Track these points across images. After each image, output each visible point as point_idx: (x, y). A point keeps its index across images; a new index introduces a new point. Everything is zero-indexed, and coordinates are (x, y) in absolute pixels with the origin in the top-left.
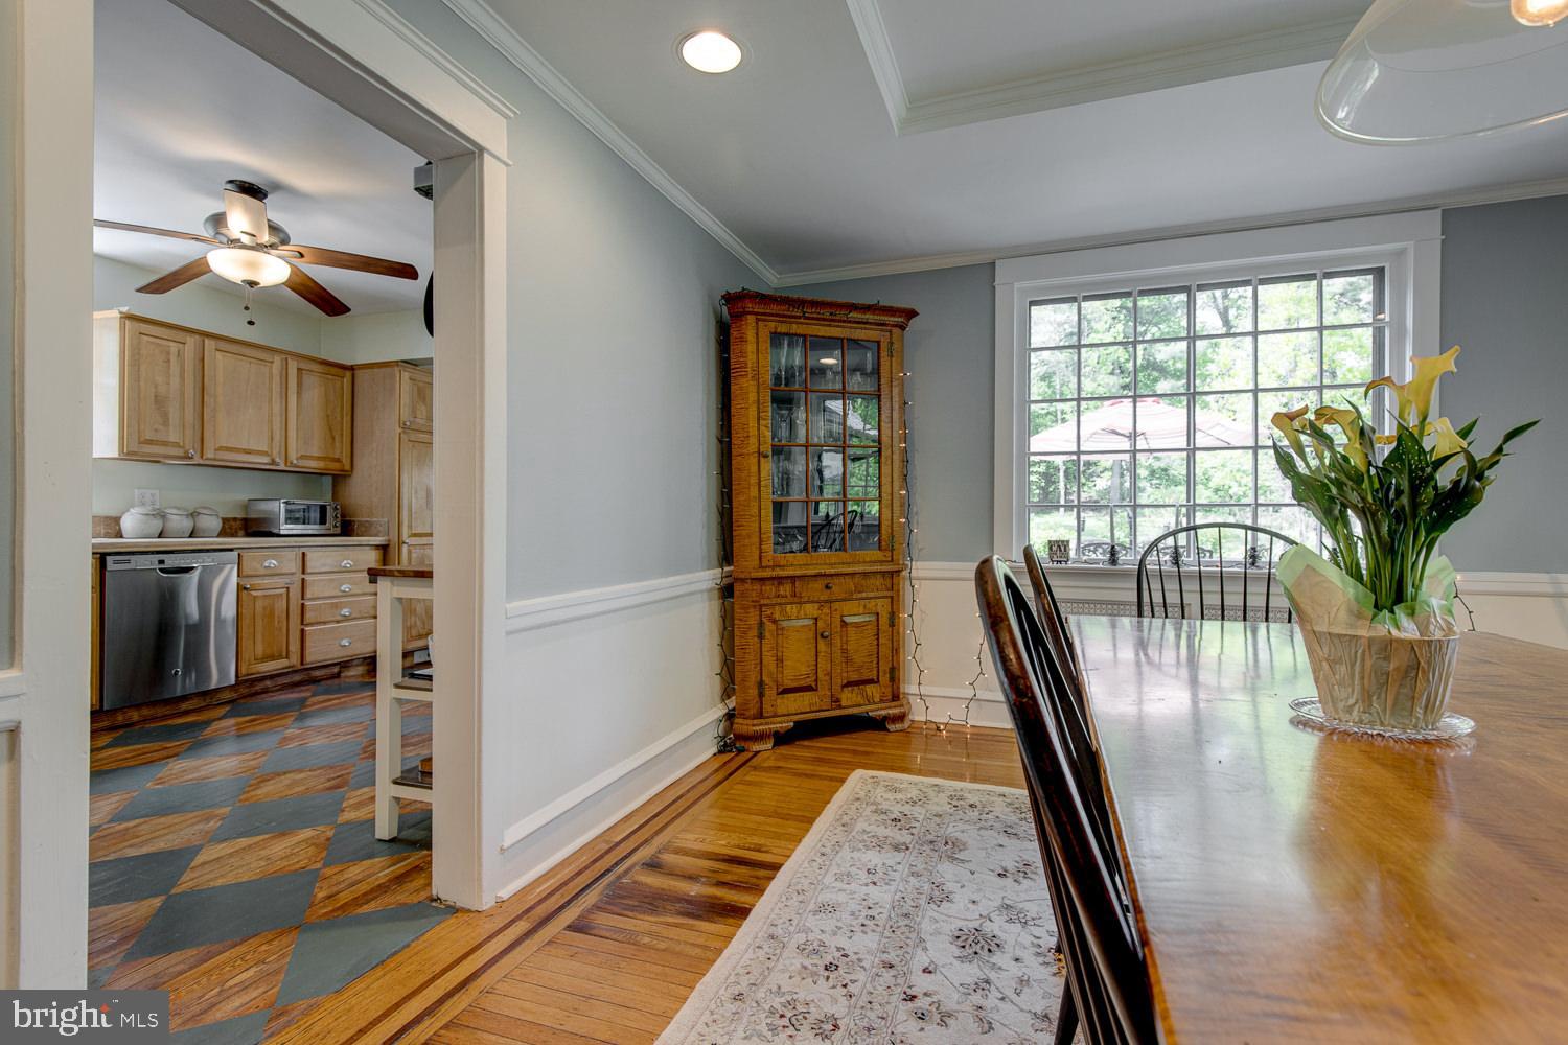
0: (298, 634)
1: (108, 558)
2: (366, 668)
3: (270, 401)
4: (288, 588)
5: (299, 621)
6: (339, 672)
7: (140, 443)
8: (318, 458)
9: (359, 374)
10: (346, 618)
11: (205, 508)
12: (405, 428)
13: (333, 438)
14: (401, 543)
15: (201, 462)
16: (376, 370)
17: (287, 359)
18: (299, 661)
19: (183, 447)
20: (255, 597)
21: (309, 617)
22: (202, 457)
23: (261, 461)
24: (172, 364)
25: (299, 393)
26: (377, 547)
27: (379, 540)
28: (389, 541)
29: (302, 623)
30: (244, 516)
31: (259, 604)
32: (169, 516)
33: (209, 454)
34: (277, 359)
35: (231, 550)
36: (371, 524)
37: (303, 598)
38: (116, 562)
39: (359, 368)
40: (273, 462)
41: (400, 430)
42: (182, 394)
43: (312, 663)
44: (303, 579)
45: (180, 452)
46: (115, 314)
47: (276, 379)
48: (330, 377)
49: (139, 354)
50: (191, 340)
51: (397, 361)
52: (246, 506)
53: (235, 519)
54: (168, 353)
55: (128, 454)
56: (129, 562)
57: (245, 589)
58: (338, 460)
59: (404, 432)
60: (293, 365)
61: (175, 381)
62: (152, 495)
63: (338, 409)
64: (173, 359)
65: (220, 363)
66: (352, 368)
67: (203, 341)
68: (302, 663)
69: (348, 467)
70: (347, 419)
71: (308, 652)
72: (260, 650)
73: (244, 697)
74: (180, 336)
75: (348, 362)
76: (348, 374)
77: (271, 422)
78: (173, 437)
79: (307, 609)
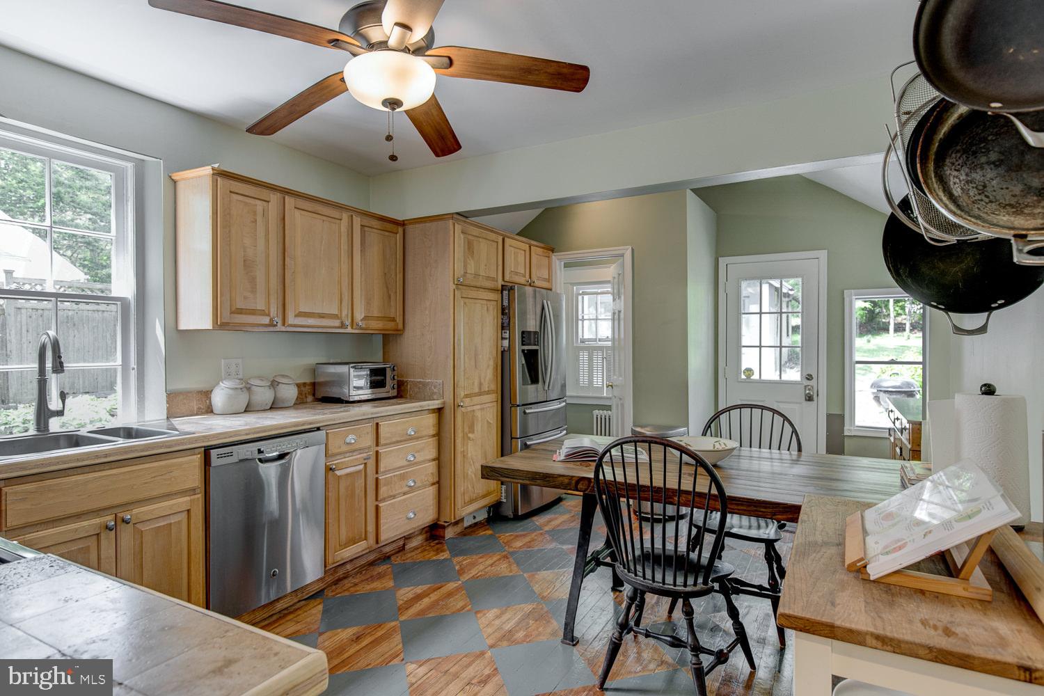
0: (373, 509)
1: (214, 453)
2: (424, 536)
3: (340, 261)
4: (365, 464)
5: (374, 498)
6: (404, 545)
7: (231, 313)
8: (378, 318)
9: (410, 228)
10: (412, 489)
11: (283, 376)
12: (459, 285)
13: (389, 297)
14: (456, 406)
15: (283, 329)
16: (427, 224)
17: (352, 216)
18: (375, 543)
19: (269, 315)
20: (339, 477)
21: (383, 491)
22: (284, 325)
23: (332, 325)
24: (258, 223)
25: (363, 251)
26: (433, 411)
27: (435, 404)
28: (444, 403)
29: (377, 500)
30: (313, 381)
31: (343, 485)
32: (254, 388)
33: (291, 319)
34: (345, 216)
35: (318, 429)
36: (425, 385)
37: (377, 473)
38: (220, 456)
39: (411, 224)
40: (343, 326)
41: (454, 287)
42: (267, 256)
43: (387, 540)
44: (377, 452)
45: (266, 320)
46: (207, 170)
47: (344, 239)
48: (387, 234)
49: (229, 214)
50: (275, 198)
51: (453, 214)
52: (314, 371)
53: (305, 384)
54: (255, 213)
55: (221, 325)
56: (230, 454)
57: (331, 469)
58: (393, 320)
59: (457, 289)
60: (357, 221)
61: (261, 243)
62: (237, 365)
63: (393, 267)
64: (259, 219)
65: (298, 219)
66: (402, 224)
67: (284, 198)
68: (377, 542)
69: (400, 326)
70: (400, 276)
71: (383, 528)
72: (344, 534)
73: (330, 586)
74: (264, 193)
75: (400, 218)
76: (400, 230)
77: (340, 283)
78: (260, 305)
79: (381, 483)
